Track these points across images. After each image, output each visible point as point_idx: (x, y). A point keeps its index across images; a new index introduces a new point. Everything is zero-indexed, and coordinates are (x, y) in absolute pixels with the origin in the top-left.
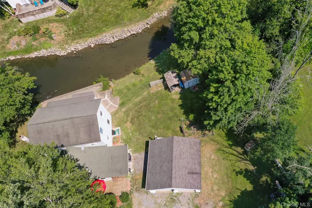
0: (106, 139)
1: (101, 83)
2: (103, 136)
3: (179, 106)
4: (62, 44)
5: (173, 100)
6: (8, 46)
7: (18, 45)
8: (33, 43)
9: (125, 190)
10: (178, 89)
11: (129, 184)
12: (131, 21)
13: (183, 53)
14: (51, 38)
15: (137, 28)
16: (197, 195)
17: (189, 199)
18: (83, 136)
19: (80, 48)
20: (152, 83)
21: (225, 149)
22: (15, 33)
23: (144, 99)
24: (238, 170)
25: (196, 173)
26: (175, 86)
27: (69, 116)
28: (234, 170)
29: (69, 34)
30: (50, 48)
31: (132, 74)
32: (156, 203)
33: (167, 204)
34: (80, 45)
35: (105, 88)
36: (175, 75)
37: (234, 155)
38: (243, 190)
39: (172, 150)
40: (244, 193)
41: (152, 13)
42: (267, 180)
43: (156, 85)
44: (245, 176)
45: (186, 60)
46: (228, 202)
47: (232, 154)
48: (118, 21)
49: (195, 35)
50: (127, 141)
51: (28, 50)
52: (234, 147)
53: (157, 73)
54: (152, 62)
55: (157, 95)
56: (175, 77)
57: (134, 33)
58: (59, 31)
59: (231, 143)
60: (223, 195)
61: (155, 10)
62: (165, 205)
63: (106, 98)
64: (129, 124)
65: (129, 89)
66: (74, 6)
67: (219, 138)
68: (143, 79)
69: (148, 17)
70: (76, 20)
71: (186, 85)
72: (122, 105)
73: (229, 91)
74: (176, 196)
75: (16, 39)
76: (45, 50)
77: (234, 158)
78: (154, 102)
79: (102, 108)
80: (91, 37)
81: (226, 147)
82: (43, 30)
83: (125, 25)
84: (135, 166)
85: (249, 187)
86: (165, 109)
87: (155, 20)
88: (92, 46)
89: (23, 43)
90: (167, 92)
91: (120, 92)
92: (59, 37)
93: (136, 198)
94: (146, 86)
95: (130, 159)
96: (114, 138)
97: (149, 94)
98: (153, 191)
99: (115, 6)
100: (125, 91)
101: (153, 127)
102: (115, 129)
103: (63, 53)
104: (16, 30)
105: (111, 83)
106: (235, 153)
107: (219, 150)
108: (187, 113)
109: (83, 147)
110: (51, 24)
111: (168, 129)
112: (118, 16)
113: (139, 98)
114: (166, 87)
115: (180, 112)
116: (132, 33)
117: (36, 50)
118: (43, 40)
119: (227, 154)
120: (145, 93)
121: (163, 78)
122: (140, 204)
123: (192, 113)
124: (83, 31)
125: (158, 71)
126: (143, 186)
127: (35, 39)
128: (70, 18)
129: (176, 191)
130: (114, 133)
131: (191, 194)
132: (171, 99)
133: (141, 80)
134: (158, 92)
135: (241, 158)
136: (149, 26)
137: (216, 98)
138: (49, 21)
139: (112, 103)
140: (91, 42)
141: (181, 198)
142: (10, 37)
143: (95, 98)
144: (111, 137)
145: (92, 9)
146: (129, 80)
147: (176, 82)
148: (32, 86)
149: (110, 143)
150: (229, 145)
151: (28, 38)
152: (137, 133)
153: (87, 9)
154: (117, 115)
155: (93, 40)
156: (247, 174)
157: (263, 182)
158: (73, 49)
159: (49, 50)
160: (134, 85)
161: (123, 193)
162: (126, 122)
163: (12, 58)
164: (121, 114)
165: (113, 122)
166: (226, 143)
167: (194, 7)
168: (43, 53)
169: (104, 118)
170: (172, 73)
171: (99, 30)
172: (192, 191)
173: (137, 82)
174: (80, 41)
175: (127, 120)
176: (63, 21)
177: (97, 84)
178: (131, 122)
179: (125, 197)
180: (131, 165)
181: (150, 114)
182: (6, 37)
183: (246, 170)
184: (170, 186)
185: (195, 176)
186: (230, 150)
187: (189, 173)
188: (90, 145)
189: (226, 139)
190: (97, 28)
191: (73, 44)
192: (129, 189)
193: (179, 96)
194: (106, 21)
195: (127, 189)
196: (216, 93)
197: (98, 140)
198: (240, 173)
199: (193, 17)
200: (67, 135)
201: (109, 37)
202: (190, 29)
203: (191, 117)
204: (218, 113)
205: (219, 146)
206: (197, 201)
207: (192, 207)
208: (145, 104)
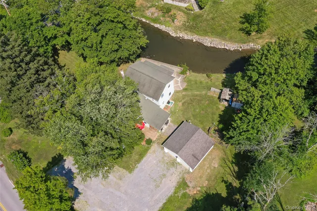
0: (162, 102)
1: (182, 68)
2: (161, 99)
3: (219, 115)
4: (177, 29)
5: (218, 108)
6: (147, 11)
7: (152, 14)
8: (161, 18)
9: (152, 138)
10: (226, 104)
11: (156, 137)
12: (231, 39)
13: (242, 82)
14: (173, 21)
15: (232, 46)
16: (189, 172)
17: (182, 171)
18: (151, 92)
19: (186, 38)
20: (213, 89)
21: (227, 161)
22: (156, 5)
23: (200, 96)
24: (225, 179)
25: (197, 159)
26: (226, 100)
27: (151, 76)
28: (223, 178)
29: (185, 25)
30: (168, 27)
31: (205, 75)
32: (163, 158)
33: (169, 163)
34: (186, 36)
35: (183, 73)
36: (230, 93)
37: (230, 169)
38: (219, 192)
39: (193, 135)
40: (218, 195)
41: (249, 42)
42: (238, 200)
43: (215, 91)
44: (226, 186)
45: (241, 88)
46: (204, 192)
47: (229, 168)
48: (222, 34)
49: (255, 76)
50: (173, 113)
51: (156, 20)
52: (234, 165)
53: (221, 85)
54: (224, 75)
55: (210, 99)
56: (229, 95)
57: (227, 48)
58: (181, 19)
59: (234, 161)
60: (205, 185)
61: (253, 41)
62: (167, 163)
63: (179, 79)
64: (180, 104)
65: (196, 83)
66: (201, 8)
67: (229, 152)
68: (210, 82)
69: (245, 43)
70: (197, 17)
71: (233, 105)
72: (185, 90)
73: (249, 123)
74: (176, 163)
75: (153, 10)
76: (164, 27)
77: (228, 170)
78: (206, 102)
79: (172, 83)
80: (197, 34)
81: (229, 161)
82: (172, 13)
83: (225, 39)
84: (166, 129)
85: (224, 194)
86: (209, 110)
87: (249, 48)
88: (194, 41)
89: (156, 15)
90: (218, 100)
91: (189, 81)
92: (178, 23)
93: (154, 147)
94: (208, 88)
95: (166, 124)
96: (167, 106)
97: (206, 95)
98: (166, 150)
99: (228, 22)
100: (193, 83)
101: (193, 116)
102: (171, 101)
103: (174, 35)
104: (157, 4)
105: (188, 72)
106: (232, 169)
107: (224, 159)
108: (220, 122)
109: (147, 97)
110: (179, 12)
111: (202, 123)
112: (225, 30)
113: (198, 93)
114: (219, 98)
115: (217, 118)
116: (226, 47)
117: (160, 23)
118: (168, 19)
119: (226, 166)
120: (204, 92)
121: (222, 90)
122: (154, 151)
123: (223, 124)
124: (195, 28)
125: (223, 83)
126: (162, 144)
127: (164, 16)
128: (193, 14)
129: (179, 160)
130: (169, 103)
131: (186, 169)
132: (217, 107)
133: (207, 82)
134: (212, 97)
135: (233, 174)
136: (240, 49)
137: (239, 122)
138: (179, 9)
139: (180, 85)
140: (195, 38)
141: (178, 167)
142: (151, 7)
143: (172, 75)
144: (166, 104)
145: (211, 16)
146: (201, 77)
147: (227, 98)
148: (144, 45)
149: (162, 107)
150: (232, 161)
151: (161, 13)
152: (181, 113)
153: (208, 15)
154: (178, 94)
155: (197, 37)
156: (229, 186)
157: (235, 198)
158: (181, 36)
159: (167, 28)
160: (201, 82)
161: (149, 139)
162: (180, 102)
163: (144, 20)
164: (180, 95)
165: (172, 96)
166: (231, 159)
167: (264, 58)
168: (163, 28)
169: (169, 90)
170: (230, 91)
171: (205, 33)
172: (187, 167)
173: (204, 82)
174: (189, 33)
175: (181, 101)
176: (188, 14)
178: (183, 104)
179: (149, 142)
180: (165, 127)
181: (198, 107)
182: (149, 5)
183: (230, 184)
184: (177, 153)
185: (195, 160)
186: (230, 165)
187: (193, 155)
188: (151, 99)
189: (233, 156)
190: (205, 30)
191: (183, 33)
192: (154, 139)
193: (223, 109)
194: (215, 29)
196: (241, 119)
197: (157, 99)
198: (226, 182)
199: (260, 64)
200: (144, 86)
201: (209, 41)
202: (254, 70)
203: (221, 126)
204: (234, 132)
205: (225, 157)
206: (186, 176)
207: (181, 176)
208: (199, 98)
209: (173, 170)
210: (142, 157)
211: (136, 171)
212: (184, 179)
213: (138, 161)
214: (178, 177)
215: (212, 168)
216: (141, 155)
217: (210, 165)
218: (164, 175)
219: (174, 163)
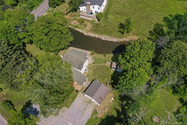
1: (92, 52)
3: (111, 75)
4: (88, 31)
5: (110, 72)
6: (72, 22)
7: (75, 24)
8: (79, 26)
9: (78, 89)
10: (114, 70)
11: (81, 89)
12: (114, 36)
13: (122, 60)
14: (86, 27)
15: (115, 40)
16: (98, 106)
18: (77, 66)
19: (92, 36)
20: (107, 62)
21: (116, 98)
22: (76, 19)
23: (101, 66)
24: (116, 108)
25: (102, 99)
26: (114, 68)
27: (77, 58)
28: (115, 107)
29: (92, 29)
30: (83, 30)
31: (103, 55)
32: (84, 99)
33: (87, 102)
34: (92, 35)
35: (92, 54)
36: (116, 64)
37: (118, 102)
38: (113, 115)
39: (99, 87)
41: (123, 37)
42: (122, 118)
43: (108, 64)
44: (116, 111)
45: (121, 63)
46: (106, 115)
48: (110, 34)
49: (128, 57)
50: (88, 75)
51: (76, 27)
52: (119, 100)
53: (111, 60)
54: (112, 55)
55: (106, 67)
56: (116, 65)
57: (113, 41)
58: (89, 26)
60: (106, 112)
61: (125, 37)
63: (90, 58)
64: (92, 71)
65: (99, 59)
66: (99, 21)
67: (117, 94)
69: (121, 38)
70: (97, 25)
71: (118, 70)
72: (94, 63)
73: (127, 81)
75: (75, 21)
76: (81, 30)
78: (104, 69)
79: (87, 61)
80: (98, 34)
82: (85, 23)
83: (111, 36)
84: (85, 84)
85: (116, 116)
86: (106, 73)
87: (123, 40)
88: (97, 37)
89: (76, 24)
90: (110, 68)
91: (95, 59)
92: (88, 28)
93: (80, 94)
94: (105, 62)
95: (85, 81)
96: (85, 72)
97: (104, 65)
98: (86, 95)
99: (112, 28)
100: (97, 59)
101: (98, 77)
102: (87, 69)
103: (86, 34)
104: (77, 18)
105: (94, 54)
108: (112, 79)
109: (75, 69)
110: (88, 23)
111: (103, 80)
112: (111, 32)
113: (100, 65)
114: (111, 67)
115: (110, 77)
116: (112, 40)
117: (79, 28)
118: (83, 26)
119: (116, 101)
120: (103, 64)
121: (112, 63)
122: (80, 96)
123: (114, 80)
124: (96, 31)
126: (84, 92)
127: (81, 25)
128: (95, 23)
129: (93, 100)
130: (86, 70)
131: (96, 104)
133: (104, 59)
134: (107, 66)
135: (119, 105)
136: (119, 41)
137: (122, 81)
138: (88, 21)
139: (91, 60)
140: (97, 36)
141: (92, 103)
142: (74, 20)
143: (87, 57)
144: (84, 71)
145: (104, 24)
146: (101, 56)
148: (72, 41)
149: (83, 73)
150: (119, 98)
151: (79, 23)
152: (93, 75)
153: (103, 24)
154: (90, 66)
155: (98, 35)
156: (118, 111)
157: (121, 117)
158: (90, 35)
159: (83, 31)
160: (101, 59)
161: (77, 90)
163: (70, 27)
164: (91, 66)
165: (87, 67)
168: (80, 31)
169: (86, 64)
170: (116, 63)
171: (102, 33)
172: (97, 103)
173: (103, 59)
174: (94, 33)
175: (92, 69)
176: (93, 23)
177: (90, 52)
179: (77, 91)
180: (85, 83)
181: (100, 71)
182: (72, 19)
183: (118, 110)
184: (92, 97)
185: (101, 100)
187: (100, 97)
188: (77, 69)
189: (119, 96)
190: (102, 32)
191: (91, 33)
192: (80, 90)
193: (113, 72)
194: (106, 31)
195: (79, 89)
196: (123, 79)
197: (81, 70)
198: (116, 109)
199: (131, 52)
200: (73, 63)
201: (104, 37)
202: (128, 55)
203: (112, 81)
204: (120, 85)
205: (115, 96)
206: (96, 108)
207: (94, 108)
209: (90, 105)
210: (74, 100)
211: (71, 107)
212: (95, 110)
213: (72, 102)
215: (109, 103)
217: (108, 101)
218: (86, 108)
219: (90, 102)
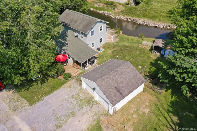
1: (117, 30)
4: (116, 13)
5: (149, 58)
6: (95, 5)
7: (99, 6)
9: (72, 74)
10: (158, 54)
11: (78, 73)
14: (114, 9)
17: (99, 112)
19: (123, 19)
20: (144, 42)
21: (161, 109)
23: (132, 47)
29: (123, 11)
30: (110, 12)
32: (78, 94)
33: (83, 101)
34: (123, 17)
35: (116, 33)
36: (163, 43)
37: (166, 119)
43: (146, 45)
47: (165, 117)
48: (152, 18)
50: (101, 57)
52: (171, 114)
55: (141, 50)
58: (120, 8)
59: (171, 109)
62: (81, 100)
63: (112, 36)
64: (110, 51)
66: (136, 4)
67: (163, 99)
70: (132, 8)
74: (93, 102)
75: (101, 4)
76: (107, 12)
77: (164, 121)
78: (137, 52)
80: (132, 17)
81: (164, 109)
83: (155, 21)
86: (139, 59)
88: (129, 21)
91: (121, 38)
92: (118, 11)
93: (72, 82)
97: (137, 47)
99: (157, 13)
103: (113, 17)
105: (121, 32)
106: (169, 119)
107: (156, 105)
110: (119, 5)
112: (155, 16)
114: (151, 50)
116: (156, 26)
118: (110, 8)
119: (160, 114)
120: (135, 45)
122: (70, 86)
124: (130, 13)
127: (107, 7)
129: (97, 98)
130: (99, 49)
132: (148, 56)
133: (139, 40)
134: (144, 49)
135: (171, 126)
136: (169, 28)
139: (112, 39)
140: (130, 19)
141: (95, 106)
142: (99, 3)
145: (144, 9)
150: (168, 110)
151: (105, 5)
152: (110, 58)
153: (141, 8)
158: (119, 17)
160: (133, 40)
161: (69, 74)
165: (103, 45)
166: (166, 107)
168: (105, 13)
174: (126, 16)
175: (112, 49)
176: (126, 6)
177: (114, 30)
178: (113, 52)
180: (89, 66)
181: (128, 55)
186: (166, 115)
189: (169, 104)
190: (139, 15)
191: (121, 15)
193: (155, 58)
195: (74, 75)
205: (158, 103)
206: (103, 118)
207: (95, 118)
208: (130, 49)
209: (86, 108)
210: (54, 90)
211: (40, 103)
212: (99, 122)
213: (47, 94)
214: (91, 119)
215: (141, 113)
216: (53, 88)
217: (138, 109)
218: (73, 114)
219: (90, 101)
